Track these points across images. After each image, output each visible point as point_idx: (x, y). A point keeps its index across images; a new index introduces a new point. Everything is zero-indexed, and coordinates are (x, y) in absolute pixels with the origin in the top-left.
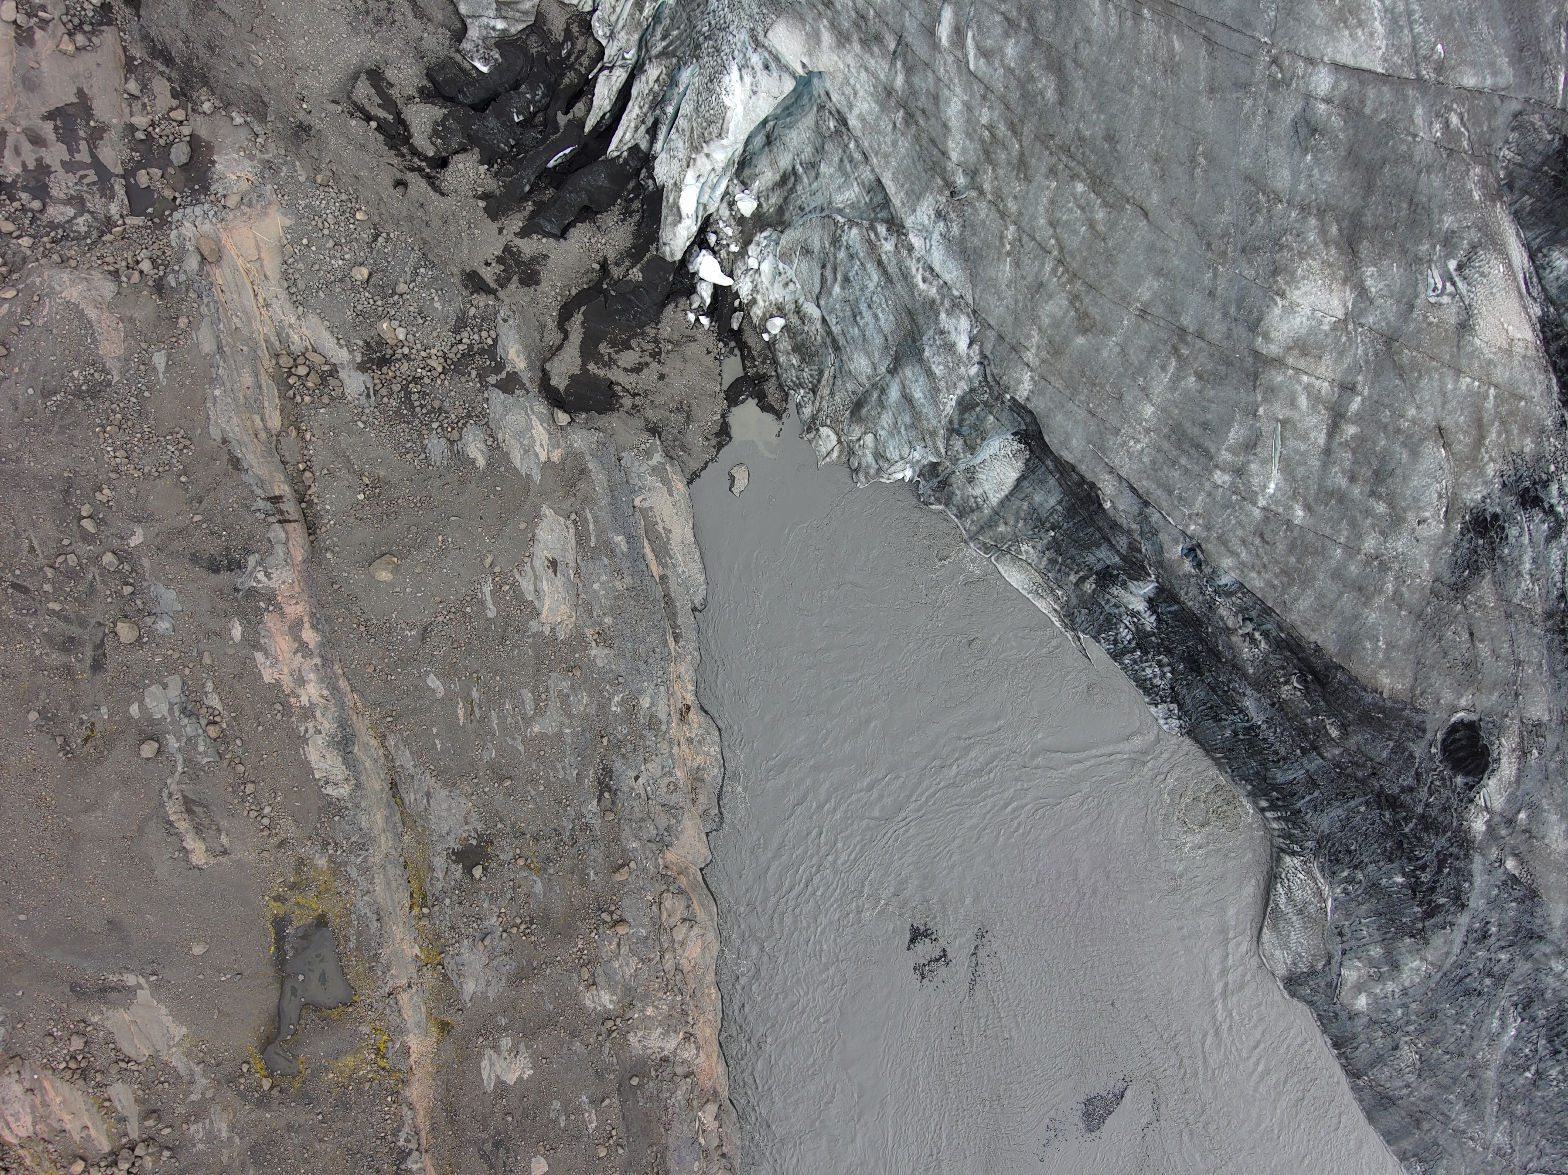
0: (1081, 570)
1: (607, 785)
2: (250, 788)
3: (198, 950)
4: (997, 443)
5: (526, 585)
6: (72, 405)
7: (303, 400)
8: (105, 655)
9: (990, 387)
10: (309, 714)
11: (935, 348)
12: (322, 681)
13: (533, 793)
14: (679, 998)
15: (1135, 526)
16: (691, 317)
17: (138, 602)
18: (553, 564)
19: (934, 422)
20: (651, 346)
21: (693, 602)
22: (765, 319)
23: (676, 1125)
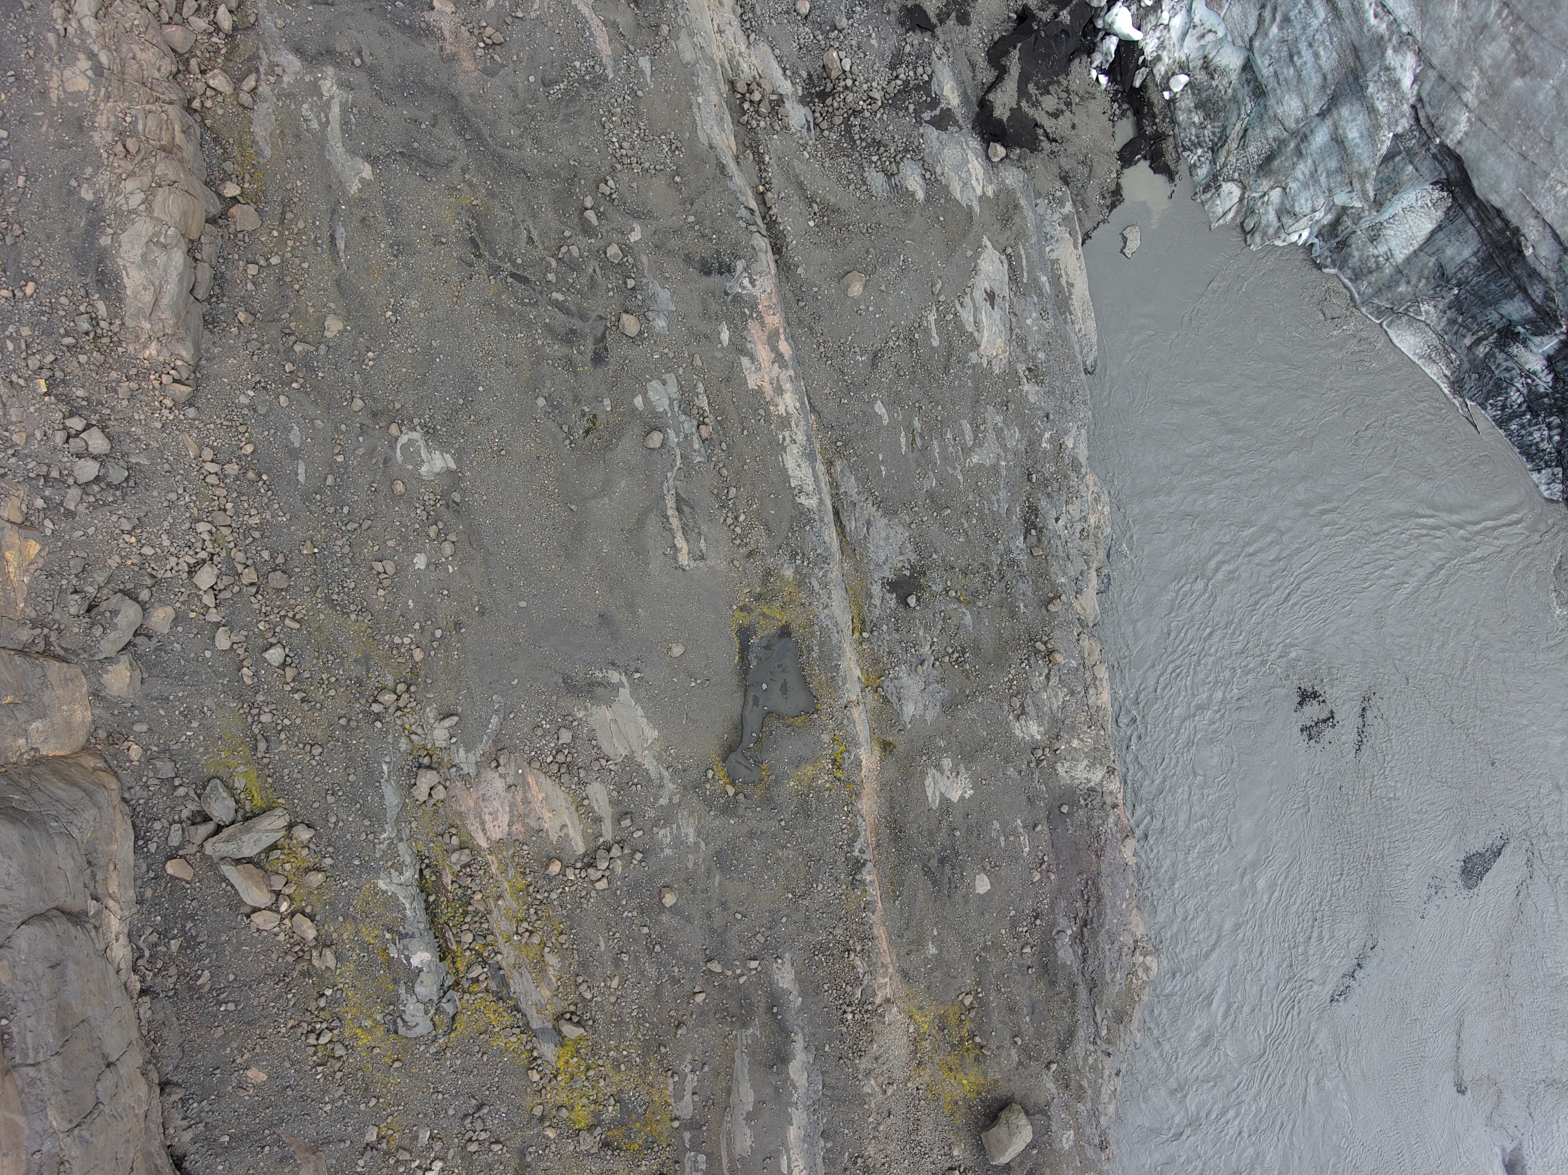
0: (1482, 330)
1: (1033, 523)
2: (733, 490)
3: (677, 650)
4: (1412, 196)
5: (967, 316)
6: (578, 93)
7: (758, 125)
8: (606, 349)
9: (1422, 130)
10: (786, 423)
11: (1379, 84)
12: (796, 391)
13: (966, 525)
14: (1102, 733)
15: (1552, 275)
16: (1094, 73)
17: (639, 297)
18: (991, 297)
19: (1367, 163)
20: (1065, 95)
21: (1084, 363)
22: (1167, 77)
23: (1108, 852)
